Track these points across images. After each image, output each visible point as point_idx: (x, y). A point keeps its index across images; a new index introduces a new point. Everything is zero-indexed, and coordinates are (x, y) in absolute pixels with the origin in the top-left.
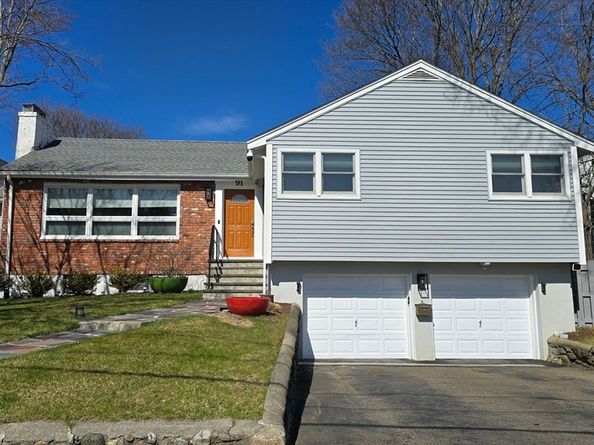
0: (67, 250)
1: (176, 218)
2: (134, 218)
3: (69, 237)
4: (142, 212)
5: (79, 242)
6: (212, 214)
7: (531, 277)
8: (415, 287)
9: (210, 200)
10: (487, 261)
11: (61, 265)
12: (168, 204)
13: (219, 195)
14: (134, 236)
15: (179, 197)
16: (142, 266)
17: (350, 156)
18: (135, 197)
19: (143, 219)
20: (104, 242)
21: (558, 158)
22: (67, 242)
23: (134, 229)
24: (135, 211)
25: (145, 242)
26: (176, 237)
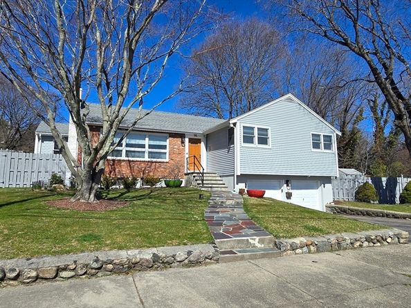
0: (113, 164)
1: (167, 151)
2: (147, 149)
3: (114, 158)
4: (150, 146)
5: (120, 160)
6: (184, 150)
7: (319, 182)
8: (285, 185)
9: (183, 142)
10: (310, 175)
11: (111, 172)
12: (162, 143)
13: (187, 140)
14: (146, 158)
15: (168, 140)
16: (151, 174)
17: (267, 130)
18: (147, 139)
19: (150, 150)
20: (133, 161)
21: (331, 136)
22: (114, 160)
23: (146, 155)
24: (147, 146)
25: (152, 162)
26: (167, 160)
